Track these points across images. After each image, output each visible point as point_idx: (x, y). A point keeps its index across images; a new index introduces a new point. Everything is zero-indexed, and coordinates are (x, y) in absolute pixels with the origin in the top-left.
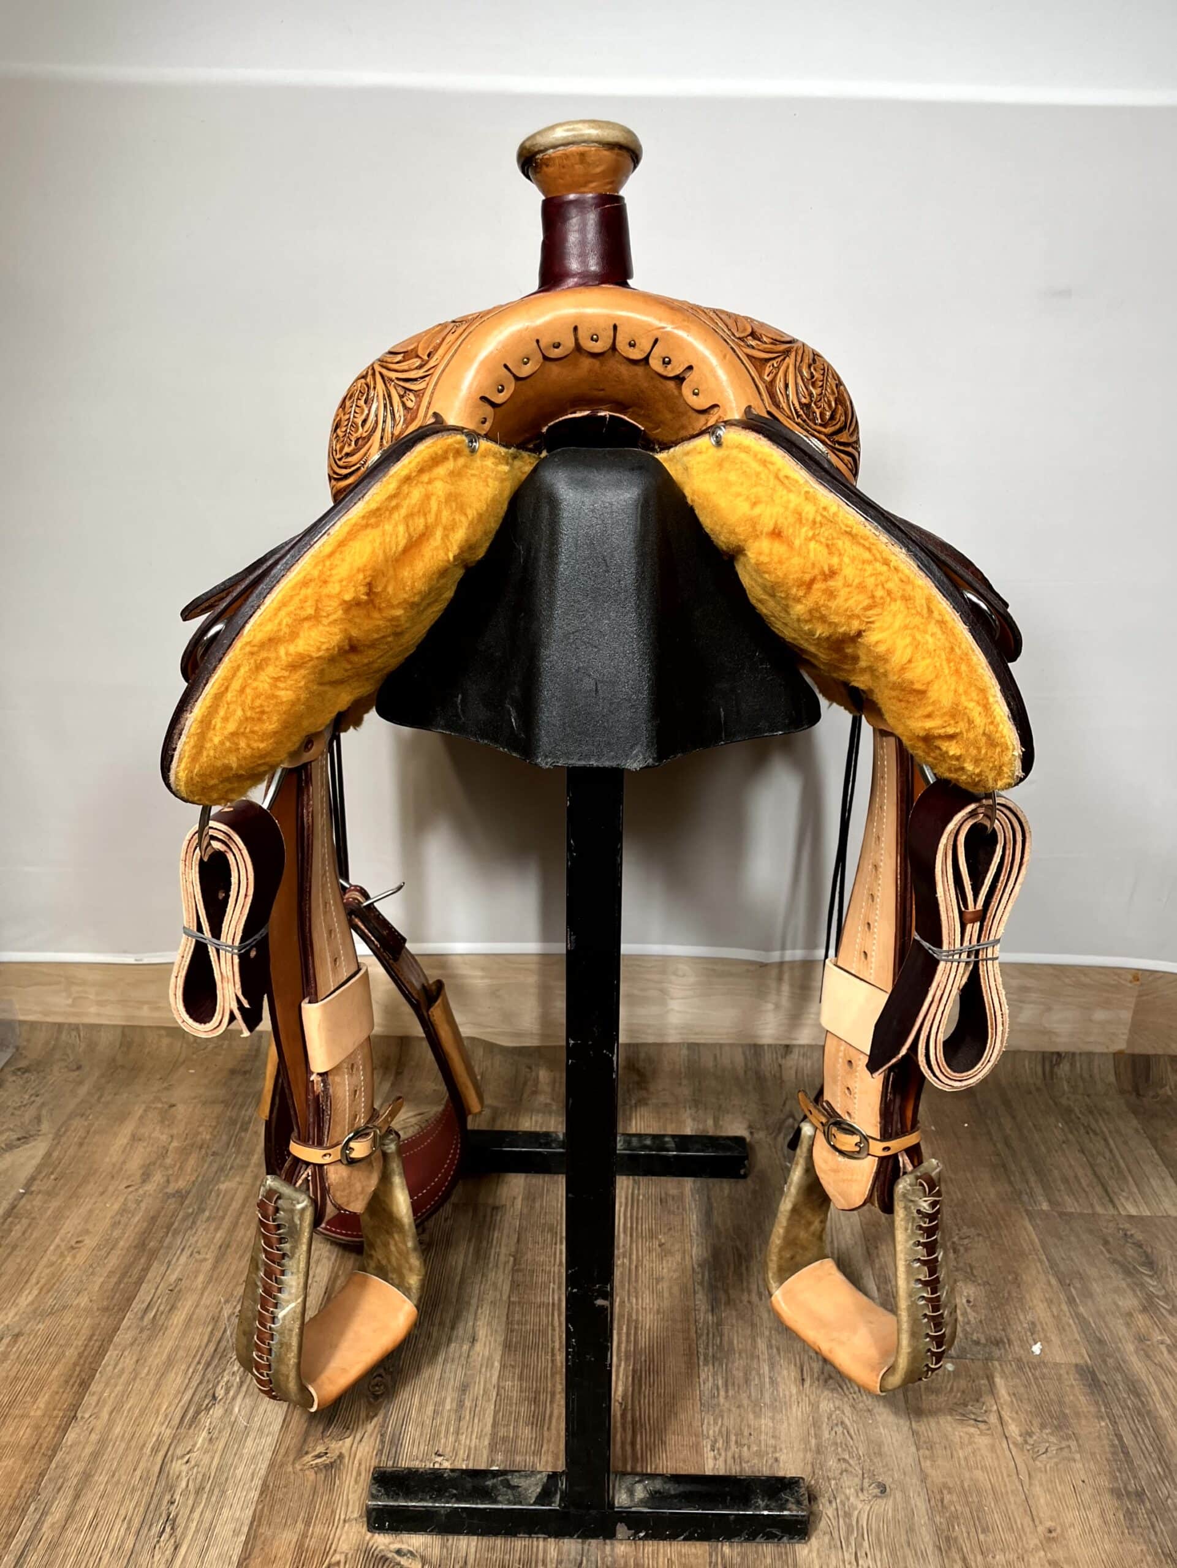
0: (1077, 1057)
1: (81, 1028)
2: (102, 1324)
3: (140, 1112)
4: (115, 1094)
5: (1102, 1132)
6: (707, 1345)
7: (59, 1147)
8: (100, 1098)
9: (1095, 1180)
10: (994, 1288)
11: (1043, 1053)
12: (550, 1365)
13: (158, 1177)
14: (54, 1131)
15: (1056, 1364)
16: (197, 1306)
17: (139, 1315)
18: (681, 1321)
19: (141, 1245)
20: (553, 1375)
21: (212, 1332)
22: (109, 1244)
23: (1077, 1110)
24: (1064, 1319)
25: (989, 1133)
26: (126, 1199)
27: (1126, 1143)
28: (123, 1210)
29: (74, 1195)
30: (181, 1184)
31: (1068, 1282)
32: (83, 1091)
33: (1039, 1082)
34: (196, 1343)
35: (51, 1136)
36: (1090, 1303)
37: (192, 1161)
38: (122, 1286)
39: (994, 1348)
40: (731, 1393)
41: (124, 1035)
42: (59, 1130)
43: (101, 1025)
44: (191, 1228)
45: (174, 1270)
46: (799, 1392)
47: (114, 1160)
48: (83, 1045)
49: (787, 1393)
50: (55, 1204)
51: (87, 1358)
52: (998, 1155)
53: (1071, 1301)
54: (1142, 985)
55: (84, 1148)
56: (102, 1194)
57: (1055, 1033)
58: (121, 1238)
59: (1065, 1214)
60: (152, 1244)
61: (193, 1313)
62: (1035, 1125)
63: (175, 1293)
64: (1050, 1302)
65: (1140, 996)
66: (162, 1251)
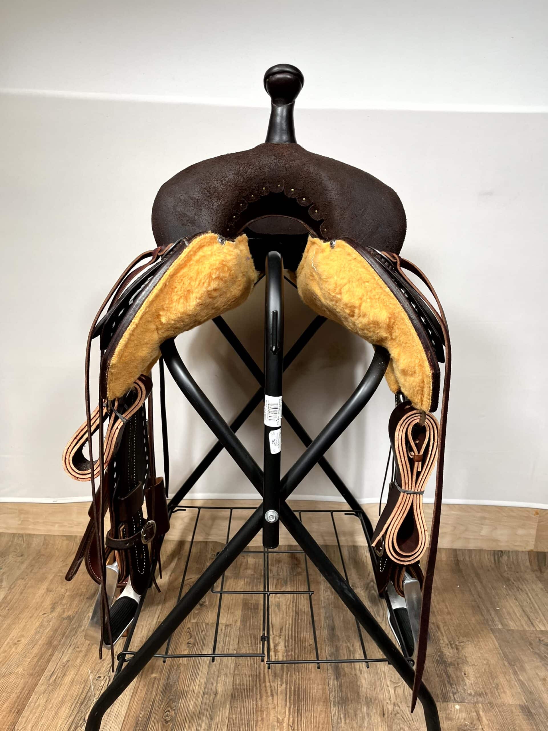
0: (511, 554)
1: (24, 535)
2: (30, 682)
3: (51, 578)
4: (40, 568)
5: (525, 590)
6: (335, 697)
7: (11, 594)
8: (32, 570)
9: (523, 613)
10: (477, 667)
11: (494, 551)
12: (255, 706)
13: (59, 609)
14: (9, 586)
15: (509, 705)
16: (76, 675)
17: (48, 678)
18: (321, 684)
19: (49, 643)
20: (257, 712)
21: (84, 688)
22: (33, 643)
23: (512, 579)
24: (512, 682)
25: (470, 590)
26: (43, 620)
27: (537, 595)
28: (41, 626)
29: (17, 617)
30: (70, 613)
31: (513, 664)
32: (23, 567)
33: (493, 566)
34: (76, 693)
35: (7, 589)
36: (524, 674)
37: (76, 602)
38: (40, 663)
39: (478, 697)
40: (347, 721)
41: (45, 539)
42: (11, 586)
43: (34, 535)
44: (75, 635)
45: (66, 656)
46: (382, 721)
47: (38, 601)
48: (25, 545)
49: (376, 721)
50: (8, 622)
51: (21, 698)
52: (475, 601)
53: (515, 673)
54: (540, 516)
55: (23, 595)
56: (31, 617)
57: (499, 541)
58: (39, 639)
59: (510, 630)
60: (55, 643)
61: (75, 677)
62: (492, 587)
63: (65, 667)
64: (505, 674)
65: (539, 522)
66: (60, 646)
